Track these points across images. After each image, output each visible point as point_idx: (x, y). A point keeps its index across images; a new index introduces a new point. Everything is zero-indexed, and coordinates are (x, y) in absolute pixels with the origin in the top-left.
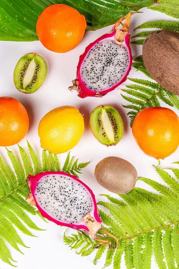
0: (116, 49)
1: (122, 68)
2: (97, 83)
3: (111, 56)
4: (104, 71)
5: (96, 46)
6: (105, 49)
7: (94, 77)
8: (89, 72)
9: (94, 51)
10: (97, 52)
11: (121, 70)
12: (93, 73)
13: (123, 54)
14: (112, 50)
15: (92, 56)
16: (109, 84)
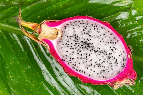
0: (68, 37)
1: (92, 28)
2: (116, 59)
3: (79, 43)
4: (100, 50)
5: (69, 63)
6: (70, 51)
7: (109, 62)
8: (103, 69)
9: (75, 65)
10: (76, 61)
11: (95, 29)
12: (103, 64)
13: (74, 28)
14: (71, 42)
15: (82, 67)
16: (116, 43)
